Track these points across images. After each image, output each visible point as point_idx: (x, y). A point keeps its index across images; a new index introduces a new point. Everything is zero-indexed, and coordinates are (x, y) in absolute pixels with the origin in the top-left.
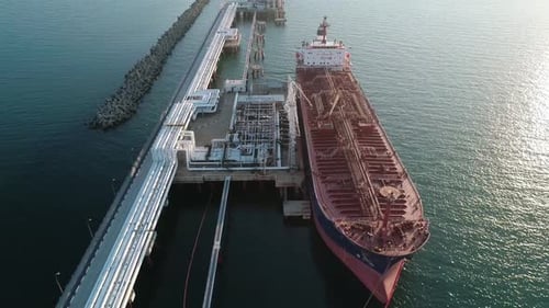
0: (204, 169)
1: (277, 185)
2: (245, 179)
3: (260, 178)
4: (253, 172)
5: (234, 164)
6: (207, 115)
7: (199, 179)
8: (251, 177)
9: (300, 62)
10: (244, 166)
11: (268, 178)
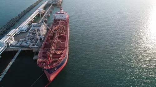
0: (15, 47)
1: (33, 51)
2: (25, 50)
3: (29, 49)
4: (28, 48)
5: (23, 46)
6: (23, 33)
7: (12, 50)
8: (27, 49)
9: (55, 18)
10: (26, 46)
11: (31, 49)
